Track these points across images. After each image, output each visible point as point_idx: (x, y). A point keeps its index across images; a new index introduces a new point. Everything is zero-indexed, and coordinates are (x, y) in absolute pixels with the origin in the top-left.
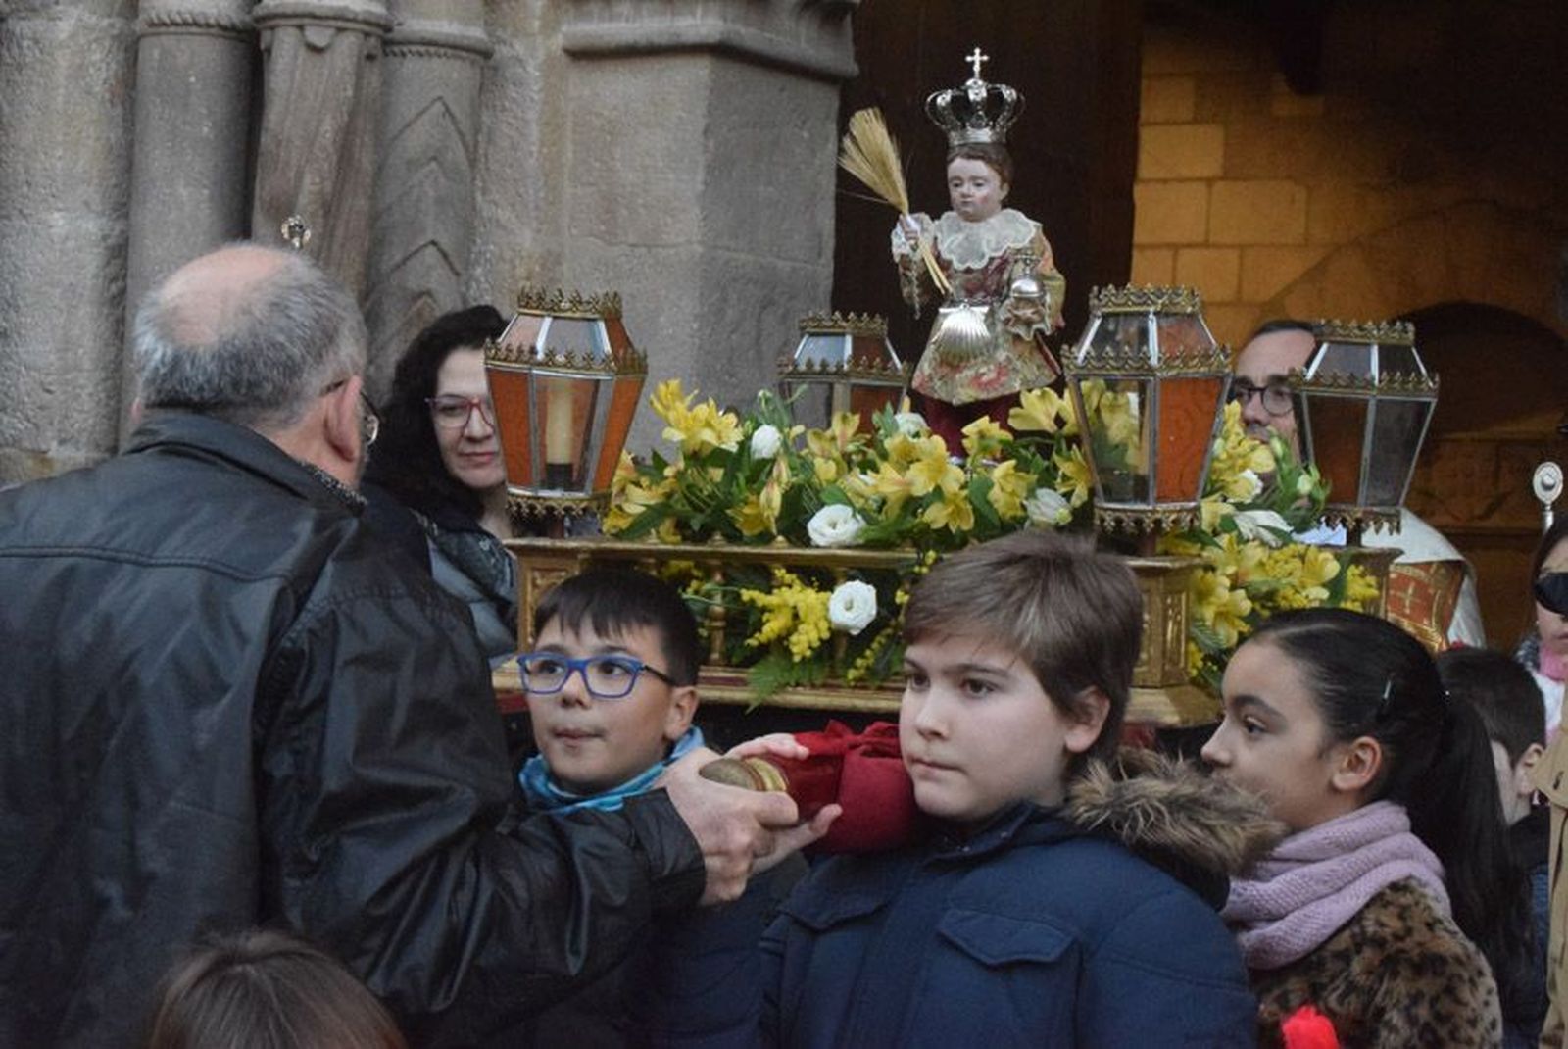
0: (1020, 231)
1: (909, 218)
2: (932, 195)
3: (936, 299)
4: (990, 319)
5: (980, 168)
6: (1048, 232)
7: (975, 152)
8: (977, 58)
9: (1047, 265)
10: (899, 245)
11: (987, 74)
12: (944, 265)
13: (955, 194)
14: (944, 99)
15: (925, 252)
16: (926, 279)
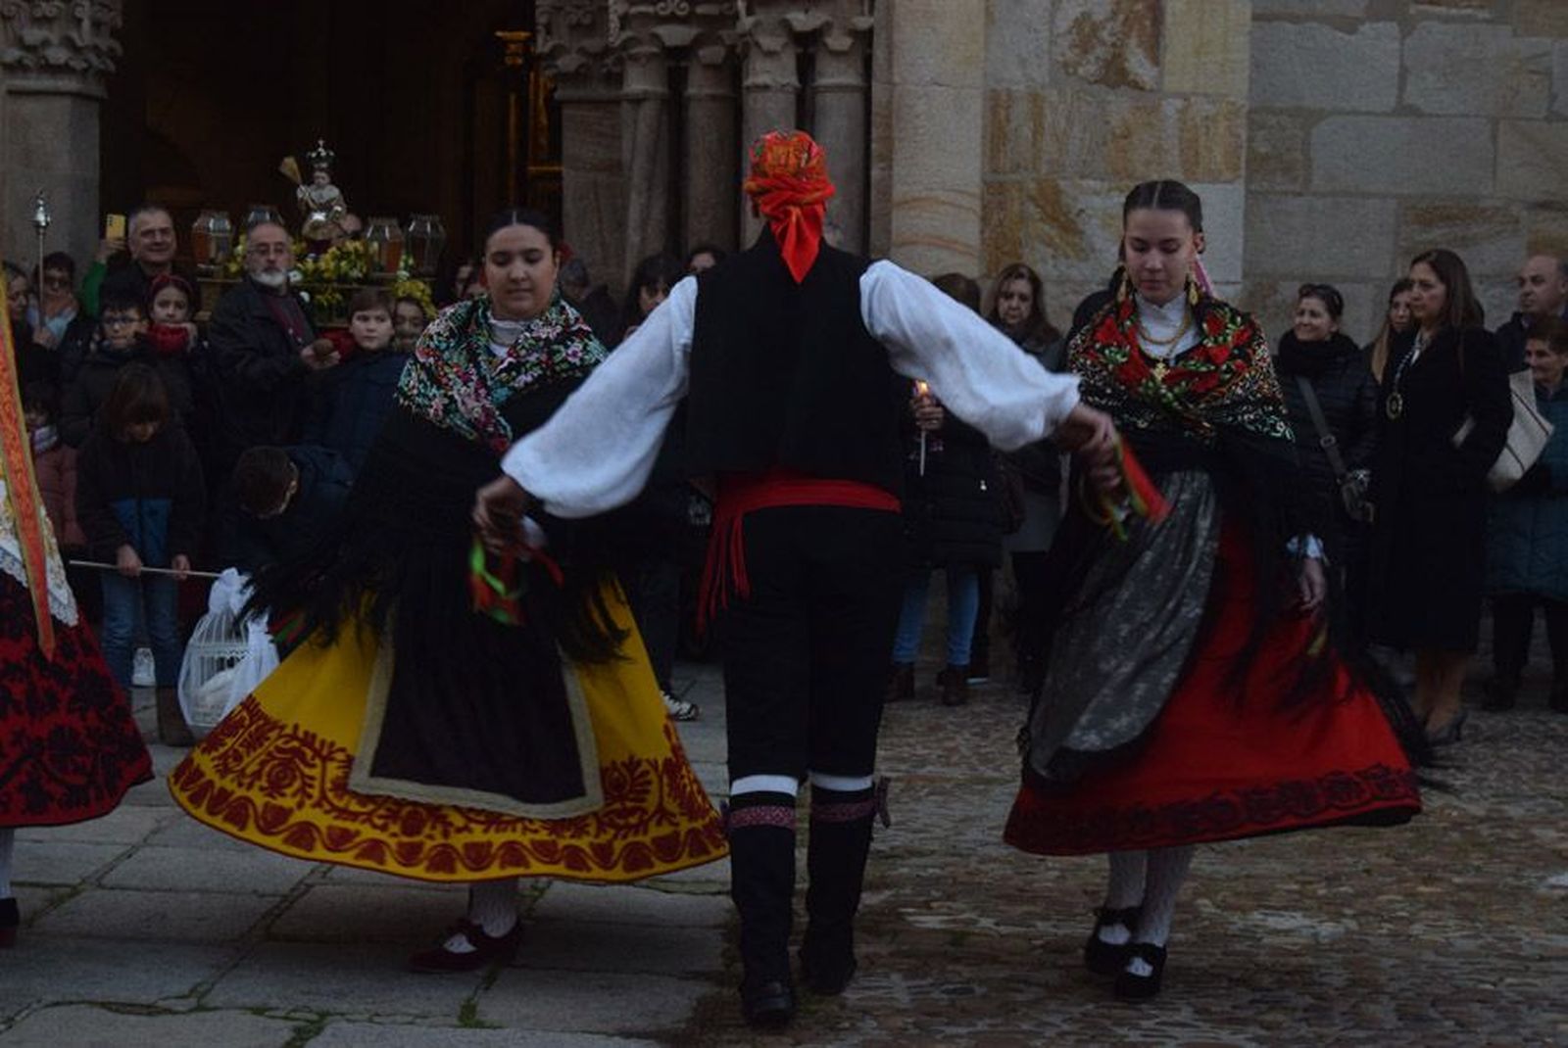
0: (333, 192)
1: (303, 188)
2: (309, 180)
3: (309, 211)
4: (327, 217)
5: (323, 174)
6: (342, 192)
7: (322, 170)
8: (321, 142)
9: (342, 202)
10: (300, 195)
11: (325, 147)
12: (313, 201)
13: (316, 181)
14: (314, 155)
15: (307, 197)
16: (307, 204)
